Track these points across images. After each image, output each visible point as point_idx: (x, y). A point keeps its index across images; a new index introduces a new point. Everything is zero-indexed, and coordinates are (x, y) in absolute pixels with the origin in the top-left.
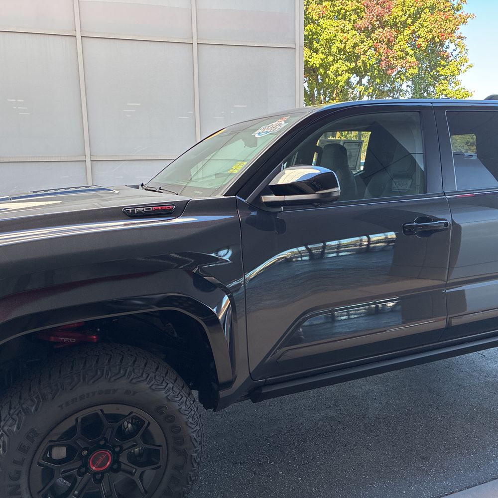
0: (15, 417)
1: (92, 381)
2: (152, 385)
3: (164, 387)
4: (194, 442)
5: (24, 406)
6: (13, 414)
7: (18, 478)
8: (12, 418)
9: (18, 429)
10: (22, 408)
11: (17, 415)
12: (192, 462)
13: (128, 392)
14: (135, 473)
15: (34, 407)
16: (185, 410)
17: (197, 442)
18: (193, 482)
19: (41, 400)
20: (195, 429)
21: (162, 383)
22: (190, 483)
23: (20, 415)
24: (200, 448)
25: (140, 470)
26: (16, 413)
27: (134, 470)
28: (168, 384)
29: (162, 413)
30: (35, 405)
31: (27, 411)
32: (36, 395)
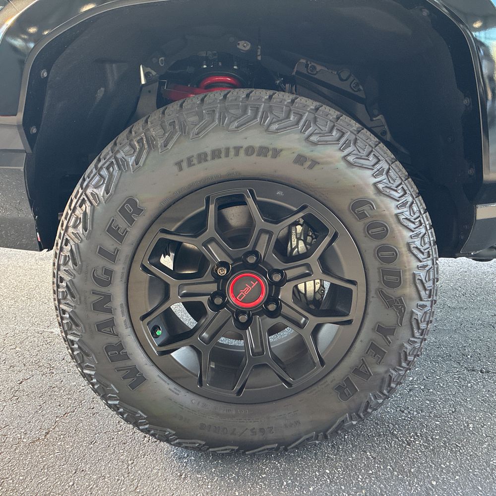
0: (104, 172)
1: (236, 124)
2: (348, 155)
3: (372, 163)
4: (420, 287)
5: (119, 156)
6: (101, 168)
7: (108, 283)
8: (100, 174)
9: (107, 194)
10: (116, 159)
11: (108, 169)
12: (411, 325)
13: (300, 159)
14: (305, 323)
15: (133, 158)
16: (409, 220)
17: (425, 289)
18: (409, 363)
19: (146, 147)
20: (425, 263)
21: (368, 156)
22: (404, 364)
23: (111, 169)
24: (428, 304)
25: (313, 321)
26: (106, 165)
27: (304, 319)
28: (379, 160)
29: (362, 216)
30: (136, 154)
31: (122, 165)
32: (138, 138)
